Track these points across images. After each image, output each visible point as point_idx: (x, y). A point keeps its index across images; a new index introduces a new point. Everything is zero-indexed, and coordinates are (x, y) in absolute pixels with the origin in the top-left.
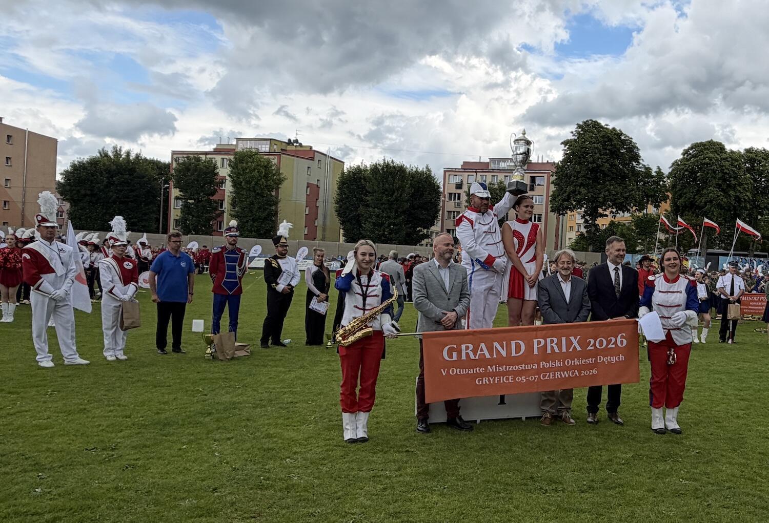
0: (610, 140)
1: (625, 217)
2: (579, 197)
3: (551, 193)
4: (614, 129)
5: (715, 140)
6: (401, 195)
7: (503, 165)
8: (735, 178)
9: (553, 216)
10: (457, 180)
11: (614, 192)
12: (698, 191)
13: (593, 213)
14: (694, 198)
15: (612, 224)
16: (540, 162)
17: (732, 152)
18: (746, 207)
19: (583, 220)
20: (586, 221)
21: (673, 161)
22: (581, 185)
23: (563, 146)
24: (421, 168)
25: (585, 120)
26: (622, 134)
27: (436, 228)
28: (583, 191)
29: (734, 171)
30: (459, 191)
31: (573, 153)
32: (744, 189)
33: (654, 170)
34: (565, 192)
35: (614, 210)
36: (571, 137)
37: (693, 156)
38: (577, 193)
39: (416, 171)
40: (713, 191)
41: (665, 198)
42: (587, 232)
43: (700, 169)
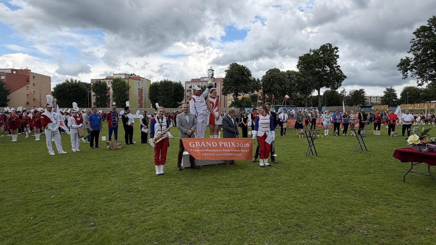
0: (241, 69)
1: (247, 96)
2: (231, 89)
3: (222, 88)
4: (242, 65)
5: (276, 68)
6: (171, 92)
7: (205, 79)
8: (284, 81)
9: (223, 96)
10: (190, 85)
11: (243, 87)
12: (271, 86)
13: (237, 95)
14: (270, 88)
15: (243, 98)
16: (218, 78)
17: (282, 72)
18: (288, 90)
19: (233, 97)
20: (234, 97)
21: (262, 76)
22: (232, 85)
23: (225, 72)
24: (178, 81)
25: (232, 63)
26: (245, 67)
27: (183, 102)
28: (233, 87)
29: (283, 78)
30: (190, 89)
31: (229, 75)
32: (287, 84)
33: (256, 79)
34: (227, 88)
35: (243, 93)
36: (228, 69)
37: (270, 74)
38: (231, 88)
39: (176, 83)
40: (276, 85)
41: (260, 89)
42: (235, 101)
43: (272, 78)
